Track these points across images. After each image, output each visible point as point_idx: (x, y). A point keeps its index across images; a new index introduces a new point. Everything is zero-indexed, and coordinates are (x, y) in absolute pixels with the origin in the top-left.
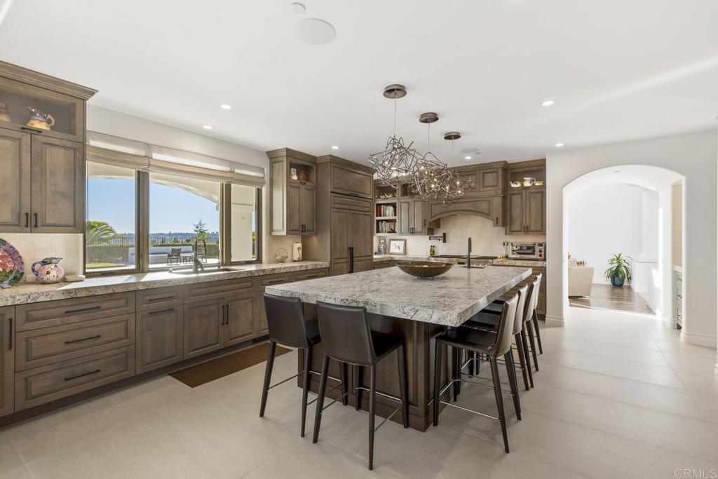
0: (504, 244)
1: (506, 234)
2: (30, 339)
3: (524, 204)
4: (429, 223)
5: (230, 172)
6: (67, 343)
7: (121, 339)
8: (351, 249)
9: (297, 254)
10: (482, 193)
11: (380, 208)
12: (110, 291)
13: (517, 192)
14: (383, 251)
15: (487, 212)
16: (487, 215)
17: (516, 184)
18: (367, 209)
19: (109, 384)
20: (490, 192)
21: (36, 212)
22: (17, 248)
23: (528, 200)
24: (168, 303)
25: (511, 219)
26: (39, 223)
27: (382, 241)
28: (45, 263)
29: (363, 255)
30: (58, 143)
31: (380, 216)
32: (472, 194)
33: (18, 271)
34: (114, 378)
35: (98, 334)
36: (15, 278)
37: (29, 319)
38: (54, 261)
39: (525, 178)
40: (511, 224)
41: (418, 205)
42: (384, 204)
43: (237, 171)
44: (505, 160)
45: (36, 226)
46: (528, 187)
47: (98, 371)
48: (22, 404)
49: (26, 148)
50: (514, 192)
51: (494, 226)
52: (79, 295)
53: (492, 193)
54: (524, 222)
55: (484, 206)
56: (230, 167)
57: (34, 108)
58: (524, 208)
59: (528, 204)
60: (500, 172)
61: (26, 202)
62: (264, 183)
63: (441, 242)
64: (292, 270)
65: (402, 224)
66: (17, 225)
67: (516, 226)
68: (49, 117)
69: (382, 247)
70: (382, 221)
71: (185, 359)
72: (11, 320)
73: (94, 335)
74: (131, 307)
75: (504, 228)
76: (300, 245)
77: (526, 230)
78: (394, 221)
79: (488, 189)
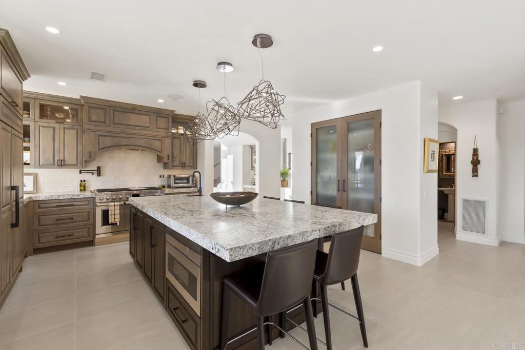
0: (160, 176)
3: (182, 147)
13: (177, 137)
15: (160, 150)
16: (159, 152)
17: (174, 130)
18: (20, 131)
23: (184, 143)
32: (144, 132)
39: (179, 127)
40: (173, 160)
46: (182, 134)
50: (175, 136)
53: (164, 134)
54: (182, 159)
55: (156, 144)
58: (182, 149)
59: (184, 147)
63: (95, 175)
65: (40, 155)
67: (177, 163)
77: (183, 166)
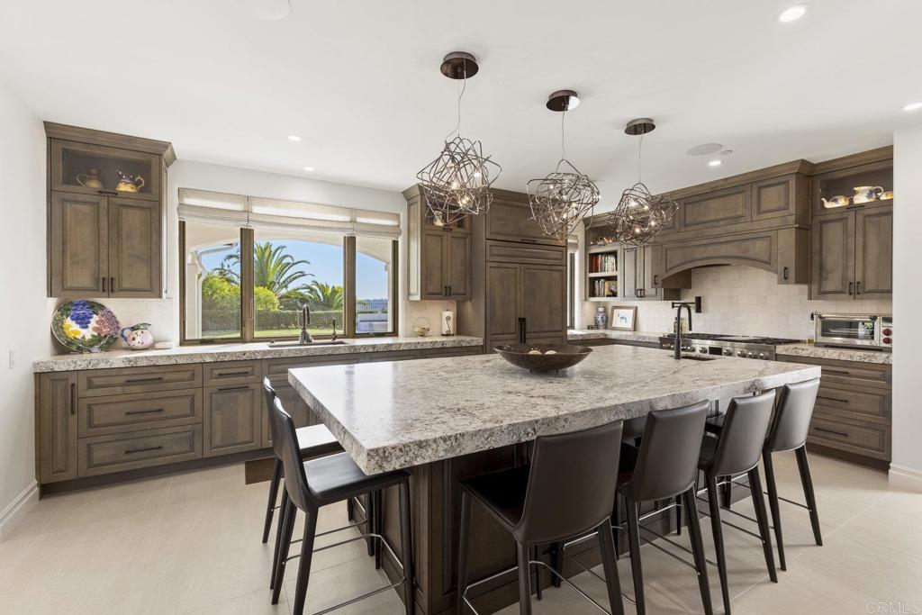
0: (812, 317)
1: (810, 298)
2: (92, 406)
3: (851, 240)
4: (663, 281)
5: (351, 222)
6: (128, 414)
7: (186, 416)
8: (522, 321)
9: (448, 326)
10: (756, 226)
11: (597, 260)
12: (173, 362)
13: (837, 217)
14: (601, 324)
15: (766, 259)
16: (766, 263)
17: (836, 201)
18: (556, 262)
19: (174, 464)
20: (772, 220)
21: (113, 277)
22: (115, 313)
23: (860, 231)
24: (242, 379)
25: (821, 268)
26: (116, 287)
27: (601, 309)
28: (133, 329)
29: (546, 328)
30: (134, 204)
31: (597, 271)
32: (739, 227)
33: (112, 336)
34: (179, 458)
35: (160, 408)
36: (107, 343)
37: (90, 386)
38: (142, 327)
39: (857, 189)
40: (821, 279)
41: (649, 251)
42: (602, 254)
43: (359, 220)
44: (804, 157)
45: (112, 291)
46: (862, 206)
47: (160, 448)
48: (84, 472)
49: (103, 211)
50: (830, 217)
51: (780, 282)
52: (140, 364)
53: (776, 222)
54: (850, 274)
55: (759, 248)
56: (351, 215)
57: (120, 170)
58: (851, 247)
59: (860, 238)
60: (792, 183)
61: (104, 267)
62: (400, 234)
63: (693, 311)
64: (419, 347)
65: (625, 285)
66: (94, 290)
67: (833, 283)
68: (139, 178)
69: (600, 319)
70: (599, 278)
71: (264, 447)
72: (73, 385)
73: (156, 408)
74: (198, 381)
75: (805, 287)
76: (450, 314)
77: (855, 290)
78: (613, 278)
79: (769, 215)
